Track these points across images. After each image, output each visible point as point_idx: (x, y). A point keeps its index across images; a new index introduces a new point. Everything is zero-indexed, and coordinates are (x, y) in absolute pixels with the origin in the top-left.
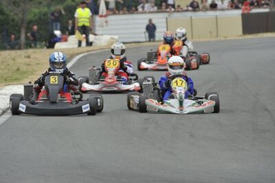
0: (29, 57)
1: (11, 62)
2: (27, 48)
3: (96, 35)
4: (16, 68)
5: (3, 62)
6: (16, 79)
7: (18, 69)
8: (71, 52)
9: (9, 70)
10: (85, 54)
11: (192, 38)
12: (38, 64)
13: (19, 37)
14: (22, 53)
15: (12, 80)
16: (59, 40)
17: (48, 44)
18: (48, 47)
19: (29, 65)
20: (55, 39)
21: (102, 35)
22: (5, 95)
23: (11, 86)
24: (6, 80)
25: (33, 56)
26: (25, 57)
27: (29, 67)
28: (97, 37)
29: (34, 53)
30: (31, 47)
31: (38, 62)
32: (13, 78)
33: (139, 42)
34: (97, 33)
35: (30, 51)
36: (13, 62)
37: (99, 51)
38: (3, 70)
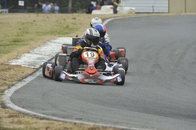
0: (75, 19)
1: (62, 21)
2: (73, 13)
4: (65, 26)
5: (57, 21)
6: (66, 33)
7: (68, 27)
8: (103, 17)
9: (61, 26)
10: (113, 19)
11: (185, 12)
12: (81, 24)
13: (68, 5)
14: (70, 15)
15: (63, 34)
16: (96, 8)
17: (87, 11)
18: (88, 13)
19: (75, 24)
20: (92, 8)
21: (125, 6)
22: (59, 43)
23: (63, 38)
24: (59, 33)
25: (77, 18)
26: (73, 19)
27: (75, 26)
28: (121, 8)
29: (79, 16)
30: (76, 12)
31: (81, 22)
32: (64, 32)
33: (149, 13)
35: (75, 15)
36: (64, 21)
37: (122, 17)
38: (57, 26)
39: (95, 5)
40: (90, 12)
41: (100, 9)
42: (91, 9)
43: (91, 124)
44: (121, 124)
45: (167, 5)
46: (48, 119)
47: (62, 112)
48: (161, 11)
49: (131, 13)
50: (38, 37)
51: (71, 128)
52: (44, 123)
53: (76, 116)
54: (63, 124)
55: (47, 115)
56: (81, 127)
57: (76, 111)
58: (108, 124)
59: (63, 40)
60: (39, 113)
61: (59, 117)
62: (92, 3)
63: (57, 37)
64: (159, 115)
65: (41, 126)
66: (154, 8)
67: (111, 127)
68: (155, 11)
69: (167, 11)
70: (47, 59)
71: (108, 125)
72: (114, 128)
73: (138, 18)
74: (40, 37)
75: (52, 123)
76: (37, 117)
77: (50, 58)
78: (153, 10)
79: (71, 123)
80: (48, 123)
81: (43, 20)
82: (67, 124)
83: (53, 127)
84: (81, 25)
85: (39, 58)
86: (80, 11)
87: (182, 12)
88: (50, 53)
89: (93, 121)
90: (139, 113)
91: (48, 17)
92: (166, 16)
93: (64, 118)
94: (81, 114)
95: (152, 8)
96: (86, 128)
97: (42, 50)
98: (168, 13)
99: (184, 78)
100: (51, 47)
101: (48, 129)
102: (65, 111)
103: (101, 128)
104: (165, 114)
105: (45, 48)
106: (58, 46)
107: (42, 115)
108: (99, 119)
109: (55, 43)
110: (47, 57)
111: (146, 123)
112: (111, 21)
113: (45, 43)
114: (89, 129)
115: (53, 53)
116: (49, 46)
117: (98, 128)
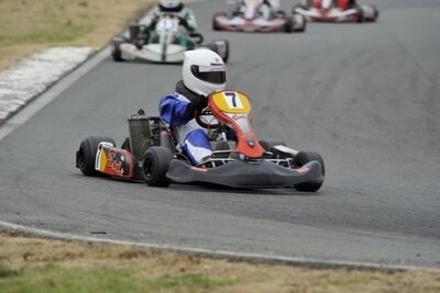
0: (84, 5)
1: (57, 12)
4: (64, 21)
5: (45, 11)
6: (66, 38)
7: (69, 23)
12: (98, 17)
15: (59, 39)
19: (84, 16)
22: (50, 61)
24: (50, 39)
25: (91, 3)
26: (80, 4)
27: (87, 20)
31: (98, 13)
32: (62, 36)
36: (61, 12)
43: (127, 244)
44: (195, 242)
46: (28, 235)
47: (59, 219)
50: (4, 49)
51: (81, 255)
52: (23, 244)
53: (93, 226)
54: (63, 246)
55: (25, 224)
56: (102, 251)
57: (92, 214)
58: (164, 242)
59: (59, 54)
60: (8, 221)
61: (54, 229)
63: (46, 48)
64: (280, 220)
65: (12, 250)
67: (171, 251)
70: (26, 99)
71: (165, 246)
72: (179, 252)
75: (38, 244)
76: (4, 231)
77: (31, 96)
79: (80, 242)
80: (29, 244)
81: (13, 10)
82: (71, 244)
83: (41, 253)
84: (101, 19)
85: (6, 97)
89: (130, 238)
90: (233, 218)
91: (24, 3)
93: (64, 231)
94: (105, 222)
96: (115, 253)
97: (12, 77)
99: (335, 135)
100: (33, 70)
101: (29, 258)
102: (67, 217)
103: (149, 253)
104: (293, 218)
105: (20, 72)
106: (48, 68)
107: (15, 227)
108: (144, 233)
109: (40, 60)
110: (24, 93)
111: (249, 239)
113: (18, 61)
114: (121, 256)
115: (38, 84)
116: (27, 69)
117: (143, 254)
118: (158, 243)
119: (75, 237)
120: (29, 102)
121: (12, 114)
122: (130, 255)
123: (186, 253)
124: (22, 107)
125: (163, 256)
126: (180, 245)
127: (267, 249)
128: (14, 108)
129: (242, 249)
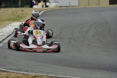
0: (23, 11)
1: (15, 13)
2: (22, 7)
3: (50, 3)
4: (17, 15)
5: (12, 13)
6: (18, 20)
7: (19, 16)
8: (40, 10)
9: (15, 16)
10: (45, 10)
11: (89, 5)
13: (18, 3)
14: (20, 9)
15: (16, 20)
16: (35, 4)
17: (30, 6)
19: (23, 14)
21: (53, 3)
22: (13, 26)
23: (16, 23)
24: (13, 20)
25: (24, 10)
26: (21, 11)
27: (23, 15)
28: (50, 4)
29: (25, 9)
30: (23, 7)
31: (26, 13)
32: (16, 19)
33: (67, 6)
34: (50, 2)
35: (23, 9)
37: (51, 9)
38: (12, 16)
39: (35, 3)
40: (32, 7)
41: (38, 5)
42: (32, 5)
43: (34, 74)
44: (52, 73)
45: (78, 2)
46: (7, 72)
47: (16, 68)
48: (74, 5)
49: (56, 6)
51: (22, 77)
52: (6, 74)
53: (25, 69)
54: (17, 75)
55: (7, 69)
56: (27, 76)
57: (24, 66)
58: (43, 73)
59: (16, 24)
60: (2, 68)
61: (14, 70)
62: (33, 1)
63: (12, 22)
64: (74, 67)
65: (3, 76)
66: (70, 3)
67: (45, 76)
68: (71, 5)
69: (78, 5)
71: (44, 75)
72: (47, 76)
73: (61, 9)
74: (2, 22)
75: (10, 74)
76: (1, 71)
77: (8, 35)
78: (70, 4)
79: (21, 74)
80: (8, 74)
81: (4, 12)
82: (19, 74)
83: (11, 77)
84: (27, 15)
85: (2, 35)
86: (26, 6)
87: (86, 6)
88: (8, 32)
89: (34, 72)
91: (7, 10)
92: (78, 8)
93: (17, 71)
94: (28, 68)
95: (69, 3)
96: (30, 76)
97: (3, 30)
98: (79, 6)
99: (89, 45)
100: (9, 28)
102: (18, 67)
103: (39, 76)
104: (78, 67)
105: (6, 29)
106: (13, 27)
107: (4, 70)
108: (38, 71)
109: (11, 26)
110: (7, 34)
111: (66, 72)
112: (45, 12)
113: (5, 26)
114: (32, 77)
115: (10, 32)
116: (7, 28)
117: (38, 77)
118: (42, 74)
119: (20, 72)
120: (8, 37)
121: (3, 40)
122: (34, 77)
123: (49, 76)
124: (6, 38)
125: (43, 77)
126: (47, 74)
127: (71, 75)
128: (4, 38)
129: (64, 75)
